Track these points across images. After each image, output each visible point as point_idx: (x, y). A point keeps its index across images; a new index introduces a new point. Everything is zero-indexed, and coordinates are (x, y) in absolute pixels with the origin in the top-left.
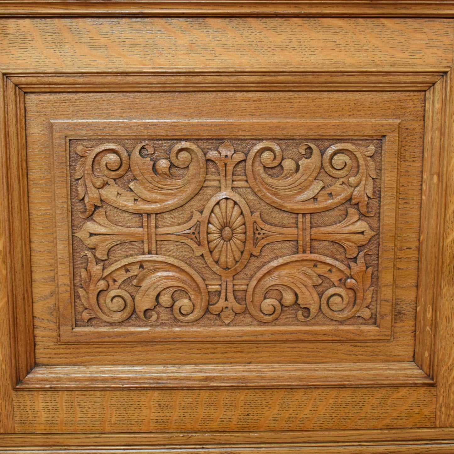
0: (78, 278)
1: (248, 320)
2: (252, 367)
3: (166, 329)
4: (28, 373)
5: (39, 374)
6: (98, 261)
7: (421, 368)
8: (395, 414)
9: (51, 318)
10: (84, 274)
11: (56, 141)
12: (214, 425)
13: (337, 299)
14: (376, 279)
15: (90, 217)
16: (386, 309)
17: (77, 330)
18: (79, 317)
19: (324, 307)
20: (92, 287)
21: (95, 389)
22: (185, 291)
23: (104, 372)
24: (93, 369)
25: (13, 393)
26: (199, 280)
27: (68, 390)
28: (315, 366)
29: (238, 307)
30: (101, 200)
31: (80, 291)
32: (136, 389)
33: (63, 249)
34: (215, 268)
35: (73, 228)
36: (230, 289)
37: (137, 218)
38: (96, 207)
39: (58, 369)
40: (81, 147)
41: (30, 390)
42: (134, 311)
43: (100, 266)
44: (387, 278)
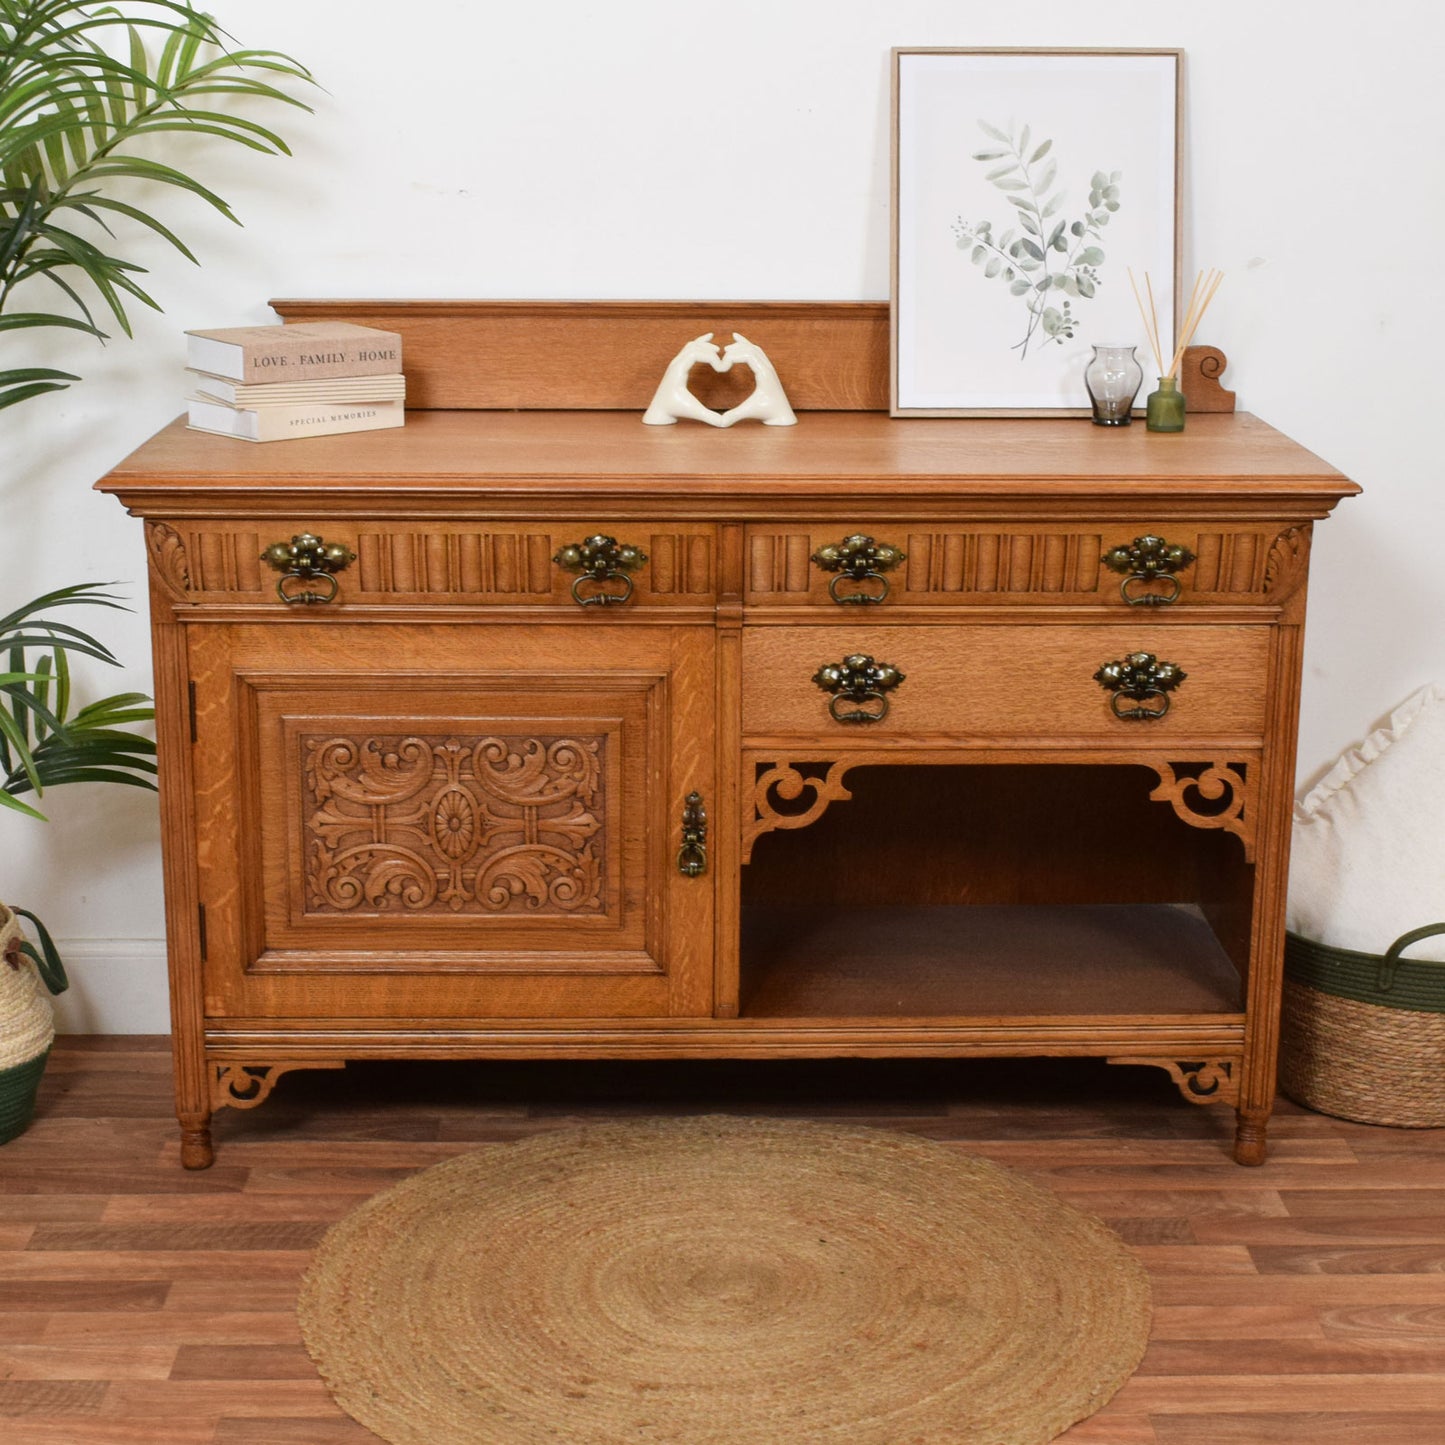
0: (308, 866)
1: (478, 908)
2: (482, 953)
3: (395, 915)
4: (259, 957)
5: (271, 958)
6: (328, 849)
7: (652, 958)
8: (627, 1003)
9: (281, 903)
10: (314, 861)
11: (287, 736)
12: (445, 1011)
13: (565, 889)
14: (602, 869)
15: (321, 808)
16: (614, 898)
17: (307, 915)
18: (309, 903)
19: (552, 896)
20: (322, 874)
21: (326, 974)
22: (413, 879)
23: (334, 957)
24: (323, 954)
25: (244, 977)
26: (427, 868)
27: (299, 974)
28: (545, 953)
29: (466, 895)
30: (332, 792)
31: (311, 878)
32: (367, 974)
33: (294, 838)
34: (444, 857)
35: (304, 818)
36: (458, 877)
37: (367, 809)
38: (326, 798)
39: (289, 953)
40: (311, 742)
41: (261, 974)
42: (364, 898)
43: (330, 855)
44: (614, 869)
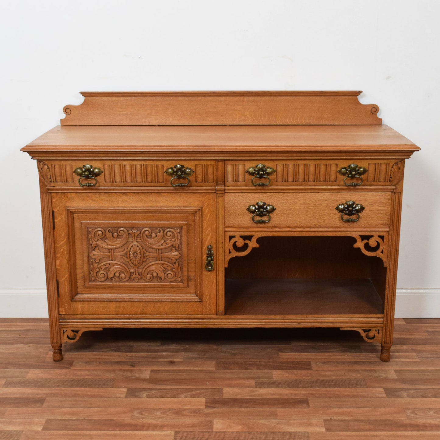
0: (90, 268)
1: (143, 281)
2: (144, 295)
3: (117, 283)
4: (75, 296)
5: (79, 296)
6: (96, 263)
7: (197, 296)
8: (190, 310)
9: (82, 279)
10: (92, 266)
11: (83, 228)
12: (133, 313)
13: (170, 275)
14: (181, 269)
15: (94, 250)
16: (185, 278)
17: (91, 283)
18: (91, 279)
19: (166, 277)
20: (94, 270)
21: (96, 301)
22: (123, 272)
23: (99, 296)
24: (95, 295)
25: (71, 302)
26: (127, 269)
27: (88, 301)
28: (164, 295)
29: (139, 277)
30: (97, 245)
31: (91, 272)
32: (109, 301)
33: (86, 259)
34: (132, 265)
35: (89, 253)
36: (137, 271)
37: (108, 250)
38: (95, 247)
39: (85, 295)
40: (90, 229)
41: (76, 301)
42: (107, 278)
43: (97, 264)
44: (185, 269)
